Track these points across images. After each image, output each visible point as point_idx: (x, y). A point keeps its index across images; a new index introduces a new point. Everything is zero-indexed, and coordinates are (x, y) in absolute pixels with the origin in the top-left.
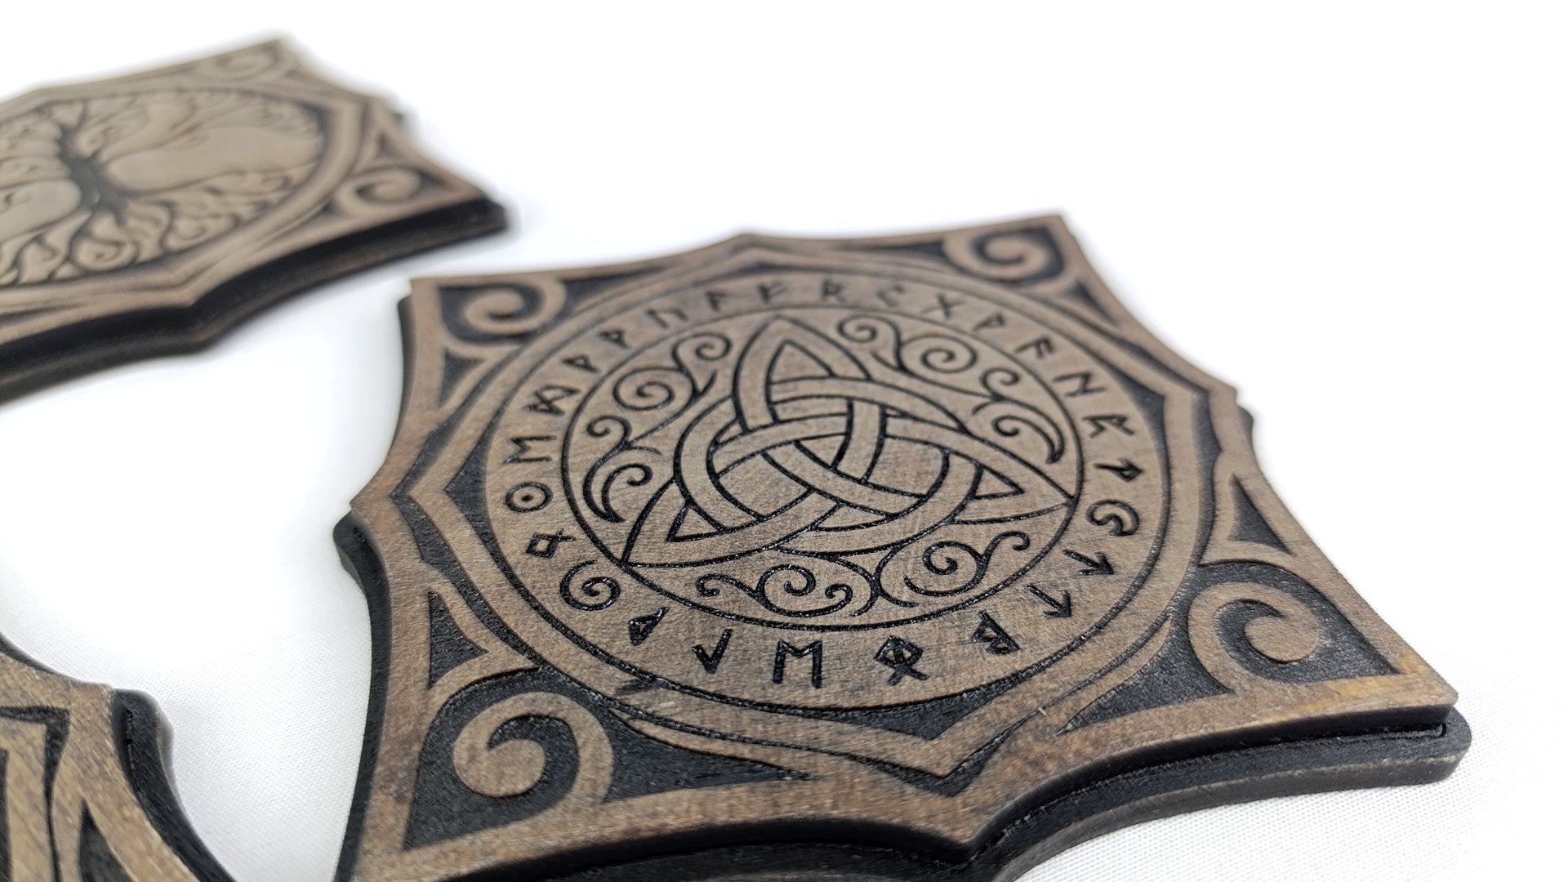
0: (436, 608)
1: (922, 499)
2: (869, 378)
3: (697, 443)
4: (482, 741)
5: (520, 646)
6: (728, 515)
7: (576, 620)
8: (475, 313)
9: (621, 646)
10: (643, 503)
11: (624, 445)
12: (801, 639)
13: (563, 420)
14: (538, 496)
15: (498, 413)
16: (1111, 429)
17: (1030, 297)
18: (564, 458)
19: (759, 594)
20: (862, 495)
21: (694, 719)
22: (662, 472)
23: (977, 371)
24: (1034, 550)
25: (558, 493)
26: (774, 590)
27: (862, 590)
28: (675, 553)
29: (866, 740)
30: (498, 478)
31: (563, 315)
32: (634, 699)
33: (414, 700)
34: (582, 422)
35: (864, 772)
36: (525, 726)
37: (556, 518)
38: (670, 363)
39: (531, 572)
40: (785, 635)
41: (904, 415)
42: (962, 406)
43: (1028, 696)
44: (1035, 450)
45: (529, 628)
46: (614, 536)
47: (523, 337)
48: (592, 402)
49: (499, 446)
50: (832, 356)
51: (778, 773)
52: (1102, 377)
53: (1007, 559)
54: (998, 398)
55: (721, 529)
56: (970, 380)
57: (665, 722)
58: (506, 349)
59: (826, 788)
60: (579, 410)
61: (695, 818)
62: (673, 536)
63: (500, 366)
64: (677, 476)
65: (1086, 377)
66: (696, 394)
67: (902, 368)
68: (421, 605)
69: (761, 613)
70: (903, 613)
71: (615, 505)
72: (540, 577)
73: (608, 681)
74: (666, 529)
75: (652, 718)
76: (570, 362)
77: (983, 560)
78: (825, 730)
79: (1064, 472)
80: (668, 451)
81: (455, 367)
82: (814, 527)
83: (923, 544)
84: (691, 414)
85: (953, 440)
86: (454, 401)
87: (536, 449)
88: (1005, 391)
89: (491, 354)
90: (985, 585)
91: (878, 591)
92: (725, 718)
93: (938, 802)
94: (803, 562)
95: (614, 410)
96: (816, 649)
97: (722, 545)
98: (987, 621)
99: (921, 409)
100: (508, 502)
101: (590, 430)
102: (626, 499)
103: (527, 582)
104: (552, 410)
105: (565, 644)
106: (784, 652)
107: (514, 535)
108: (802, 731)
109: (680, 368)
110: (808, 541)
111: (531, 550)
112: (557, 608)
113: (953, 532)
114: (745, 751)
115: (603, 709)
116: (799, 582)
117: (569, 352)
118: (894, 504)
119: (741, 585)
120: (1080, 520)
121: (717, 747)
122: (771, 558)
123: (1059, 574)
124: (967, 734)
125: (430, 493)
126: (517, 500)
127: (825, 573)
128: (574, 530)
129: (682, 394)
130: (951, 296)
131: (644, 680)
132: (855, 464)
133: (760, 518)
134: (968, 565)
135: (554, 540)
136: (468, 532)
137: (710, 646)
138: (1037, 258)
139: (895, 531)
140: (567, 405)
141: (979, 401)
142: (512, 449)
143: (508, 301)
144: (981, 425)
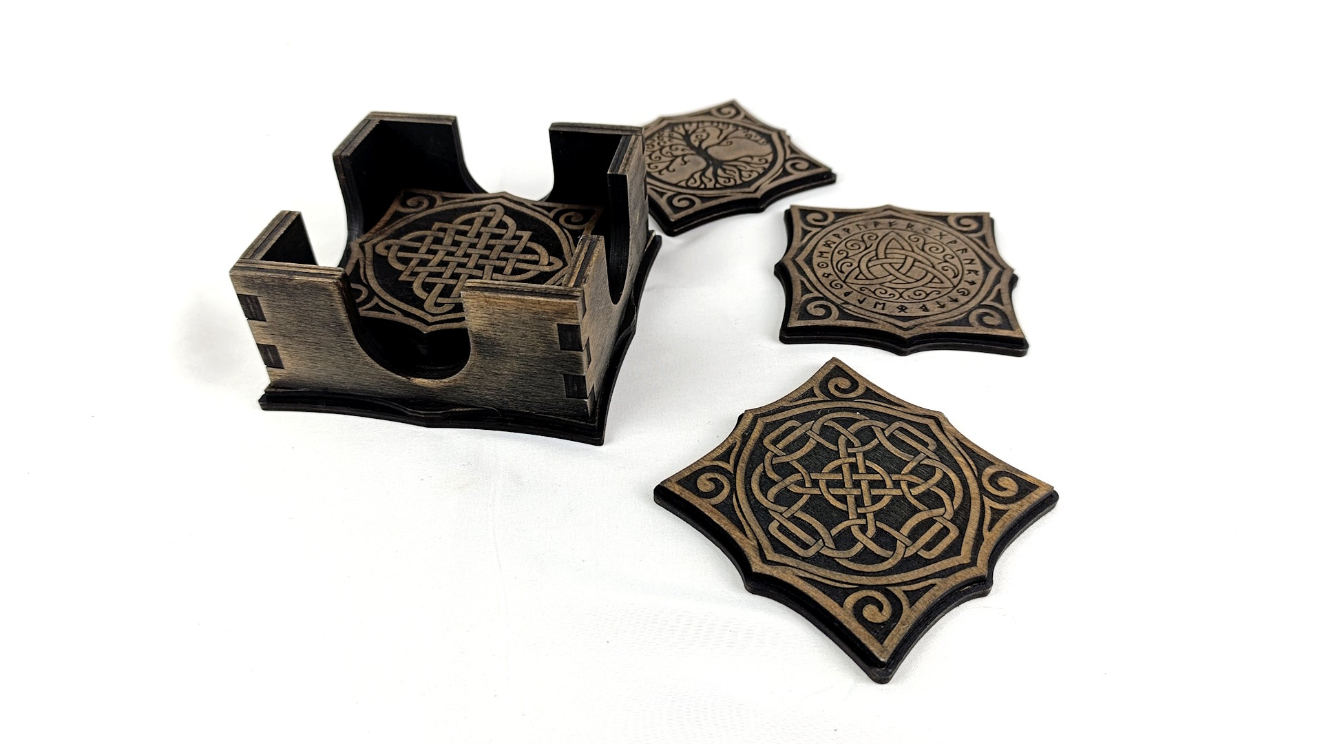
0: (802, 283)
1: (918, 281)
2: (913, 251)
3: (865, 259)
4: (813, 307)
5: (821, 293)
6: (870, 276)
7: (833, 290)
8: (810, 218)
9: (842, 296)
10: (850, 270)
11: (846, 257)
12: (881, 302)
13: (832, 249)
14: (825, 265)
15: (816, 245)
16: (973, 273)
17: (967, 237)
18: (832, 258)
19: (874, 292)
20: (903, 277)
21: (856, 311)
22: (855, 265)
23: (943, 254)
24: (940, 295)
25: (830, 265)
26: (877, 292)
27: (898, 296)
28: (856, 281)
29: (891, 320)
30: (816, 260)
31: (833, 223)
32: (844, 306)
33: (799, 298)
34: (837, 250)
35: (889, 325)
36: (821, 306)
37: (829, 270)
38: (861, 239)
39: (823, 280)
40: (878, 301)
41: (919, 261)
42: (936, 262)
43: (927, 319)
44: (950, 274)
45: (823, 290)
46: (843, 276)
47: (823, 227)
48: (839, 246)
49: (816, 253)
50: (905, 244)
51: (872, 322)
52: (977, 261)
53: (934, 295)
54: (946, 261)
55: (867, 279)
56: (940, 256)
57: (850, 310)
58: (819, 229)
59: (881, 325)
60: (836, 248)
61: (854, 325)
62: (856, 278)
63: (818, 232)
64: (859, 266)
65: (973, 260)
66: (866, 248)
67: (923, 250)
68: (800, 282)
69: (873, 296)
70: (905, 301)
71: (843, 270)
72: (826, 282)
73: (839, 302)
74: (854, 277)
75: (848, 309)
76: (834, 235)
77: (928, 295)
78: (882, 317)
79: (956, 281)
80: (857, 260)
81: (805, 232)
82: (890, 282)
83: (915, 289)
84: (864, 253)
85: (930, 269)
86: (805, 241)
87: (825, 255)
88: (948, 260)
89: (815, 230)
90: (926, 299)
91: (901, 296)
92: (862, 312)
93: (902, 332)
94: (885, 288)
95: (845, 248)
96: (884, 304)
97: (867, 282)
98: (924, 306)
99: (925, 261)
100: (818, 265)
101: (839, 252)
102: (846, 269)
103: (822, 282)
104: (829, 246)
105: (830, 294)
106: (877, 303)
107: (820, 272)
108: (878, 316)
109: (863, 241)
110: (887, 284)
111: (823, 275)
112: (829, 287)
113: (923, 288)
114: (865, 317)
115: (837, 306)
116: (883, 292)
117: (834, 232)
118: (910, 280)
119: (870, 290)
120: (955, 291)
121: (860, 316)
122: (878, 286)
123: (944, 300)
124: (913, 323)
125: (800, 260)
126: (820, 265)
127: (890, 291)
128: (833, 273)
129: (863, 248)
130: (944, 233)
131: (847, 303)
132: (903, 270)
133: (877, 278)
134: (924, 295)
135: (829, 275)
136: (809, 270)
137: (861, 300)
138: (974, 226)
139: (909, 286)
140: (833, 246)
141: (940, 261)
142: (819, 254)
143: (819, 216)
144: (939, 267)
